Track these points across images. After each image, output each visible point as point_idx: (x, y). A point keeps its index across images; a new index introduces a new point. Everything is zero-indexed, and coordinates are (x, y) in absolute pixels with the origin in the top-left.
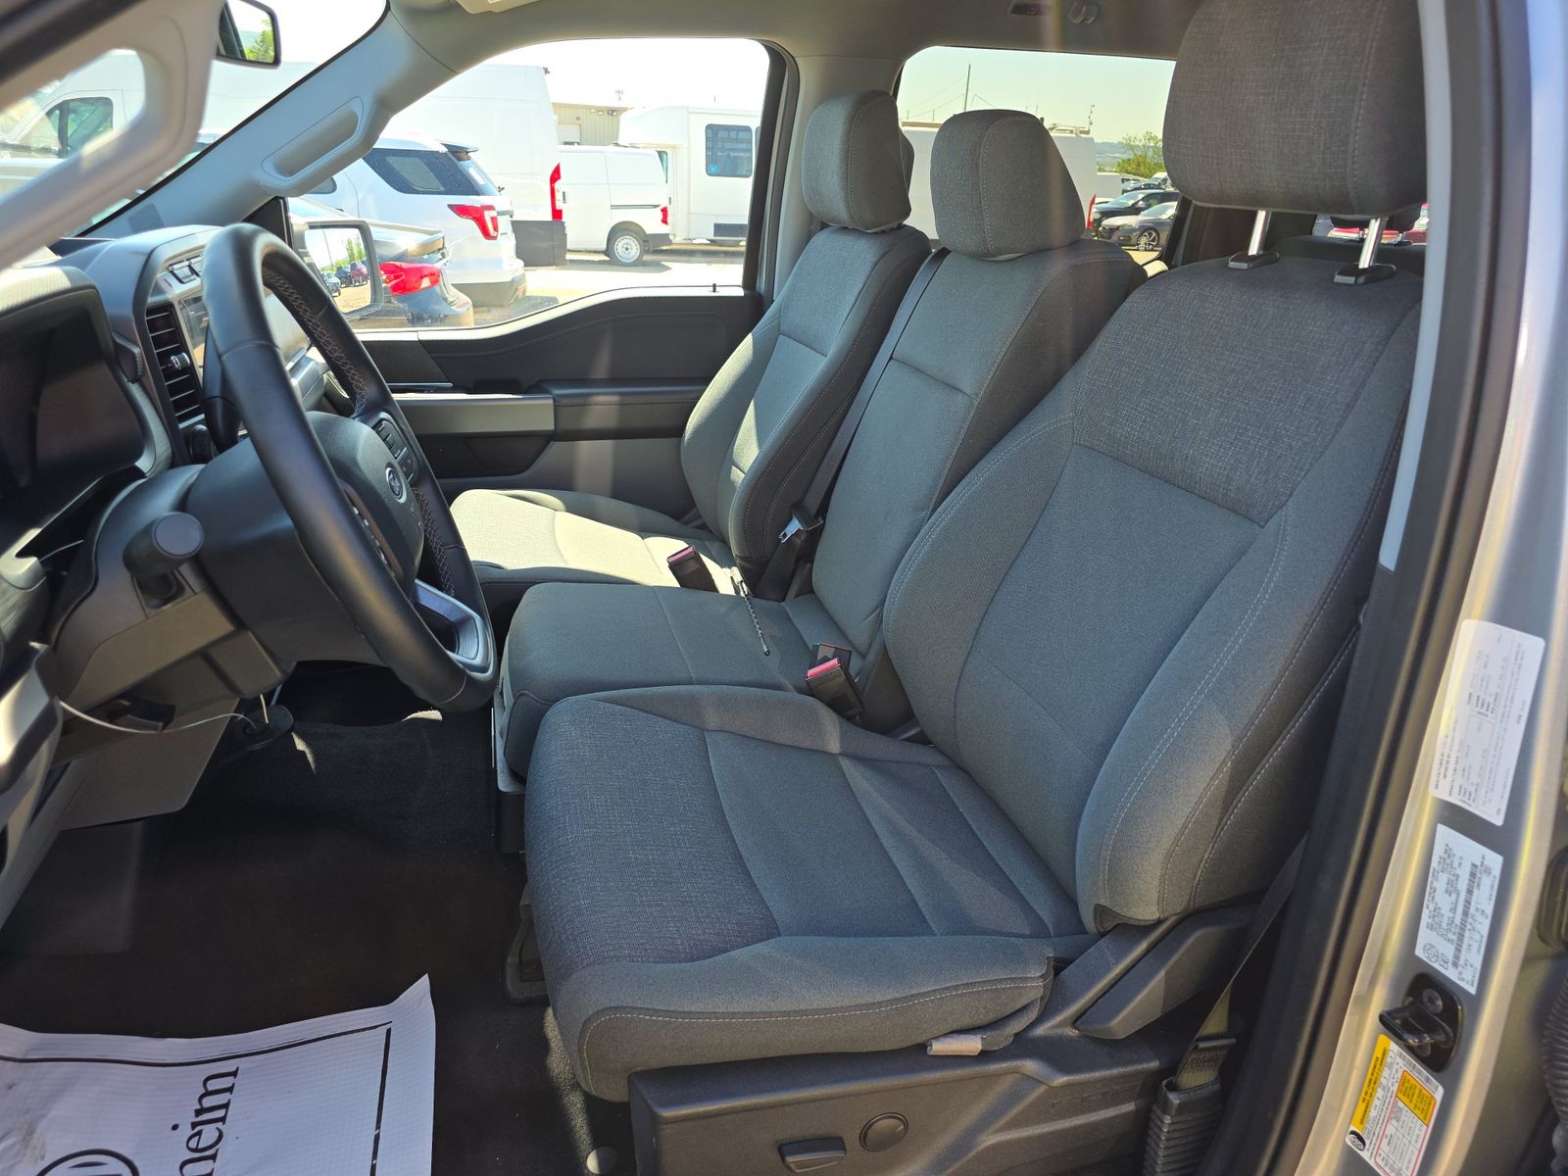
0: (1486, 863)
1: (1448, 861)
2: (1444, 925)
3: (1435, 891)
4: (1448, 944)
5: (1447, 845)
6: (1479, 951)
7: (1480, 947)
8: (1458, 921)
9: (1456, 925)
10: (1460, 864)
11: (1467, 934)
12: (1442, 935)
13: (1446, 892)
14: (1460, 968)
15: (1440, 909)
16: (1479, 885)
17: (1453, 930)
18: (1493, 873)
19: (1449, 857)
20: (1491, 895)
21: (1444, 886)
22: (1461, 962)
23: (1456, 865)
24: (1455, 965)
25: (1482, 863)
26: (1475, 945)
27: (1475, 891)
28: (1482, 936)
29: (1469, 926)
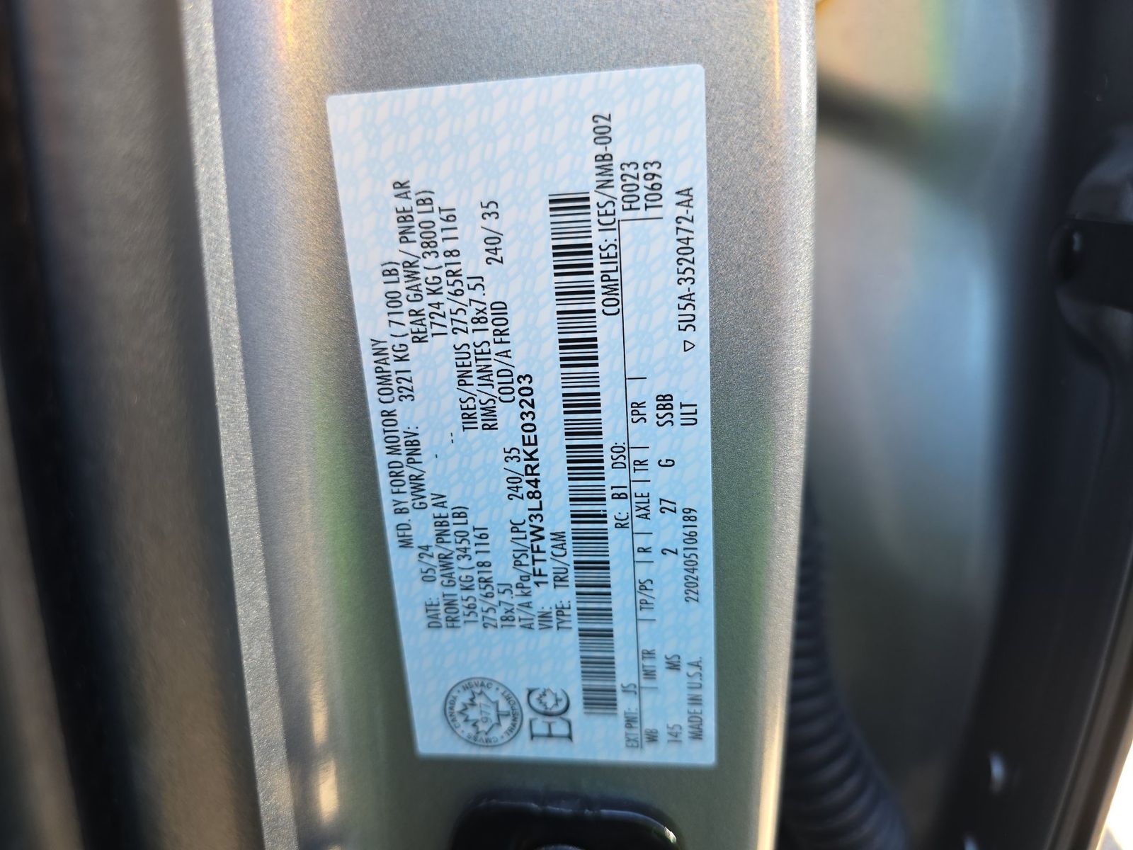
0: (620, 152)
1: (430, 267)
2: (504, 572)
3: (414, 446)
4: (547, 638)
5: (401, 187)
6: (691, 586)
7: (691, 566)
8: (558, 516)
9: (559, 536)
10: (493, 244)
11: (618, 545)
12: (508, 619)
13: (468, 417)
14: (625, 703)
15: (461, 514)
16: (613, 288)
17: (548, 568)
18: (671, 182)
19: (429, 244)
20: (689, 298)
21: (451, 399)
22: (625, 673)
23: (473, 263)
24: (600, 700)
25: (604, 162)
26: (668, 573)
27: (606, 330)
28: (689, 515)
29: (614, 508)
